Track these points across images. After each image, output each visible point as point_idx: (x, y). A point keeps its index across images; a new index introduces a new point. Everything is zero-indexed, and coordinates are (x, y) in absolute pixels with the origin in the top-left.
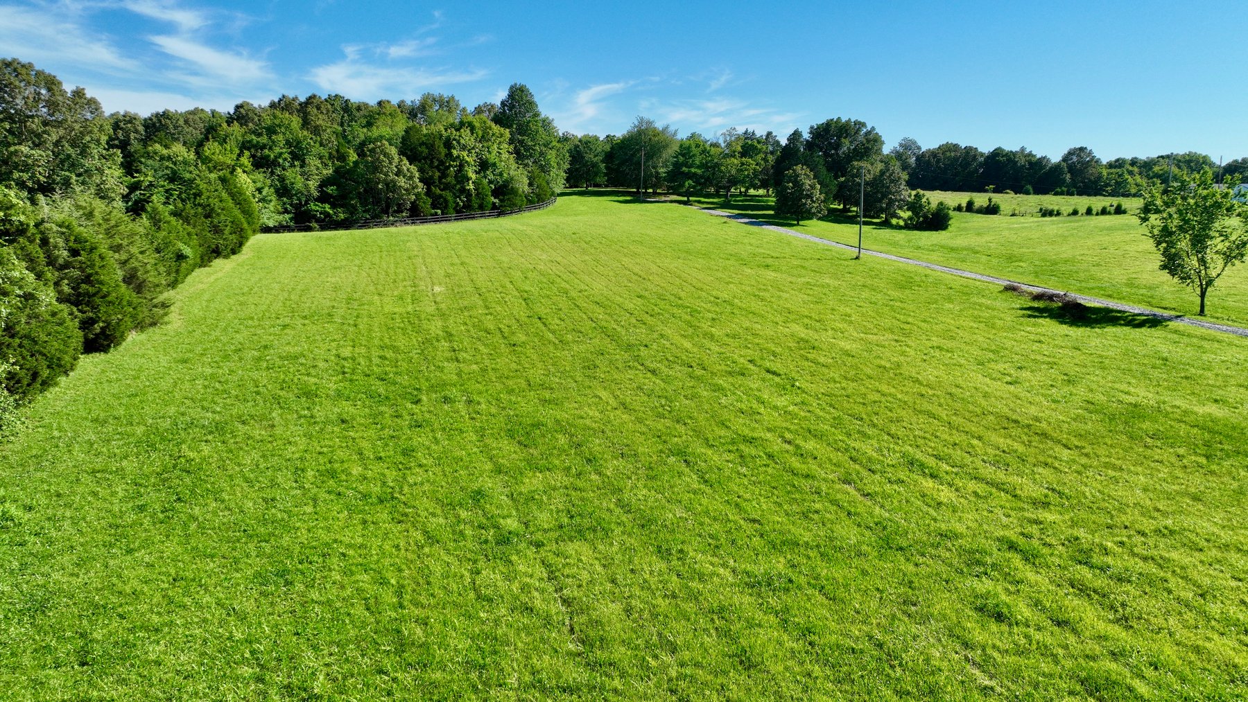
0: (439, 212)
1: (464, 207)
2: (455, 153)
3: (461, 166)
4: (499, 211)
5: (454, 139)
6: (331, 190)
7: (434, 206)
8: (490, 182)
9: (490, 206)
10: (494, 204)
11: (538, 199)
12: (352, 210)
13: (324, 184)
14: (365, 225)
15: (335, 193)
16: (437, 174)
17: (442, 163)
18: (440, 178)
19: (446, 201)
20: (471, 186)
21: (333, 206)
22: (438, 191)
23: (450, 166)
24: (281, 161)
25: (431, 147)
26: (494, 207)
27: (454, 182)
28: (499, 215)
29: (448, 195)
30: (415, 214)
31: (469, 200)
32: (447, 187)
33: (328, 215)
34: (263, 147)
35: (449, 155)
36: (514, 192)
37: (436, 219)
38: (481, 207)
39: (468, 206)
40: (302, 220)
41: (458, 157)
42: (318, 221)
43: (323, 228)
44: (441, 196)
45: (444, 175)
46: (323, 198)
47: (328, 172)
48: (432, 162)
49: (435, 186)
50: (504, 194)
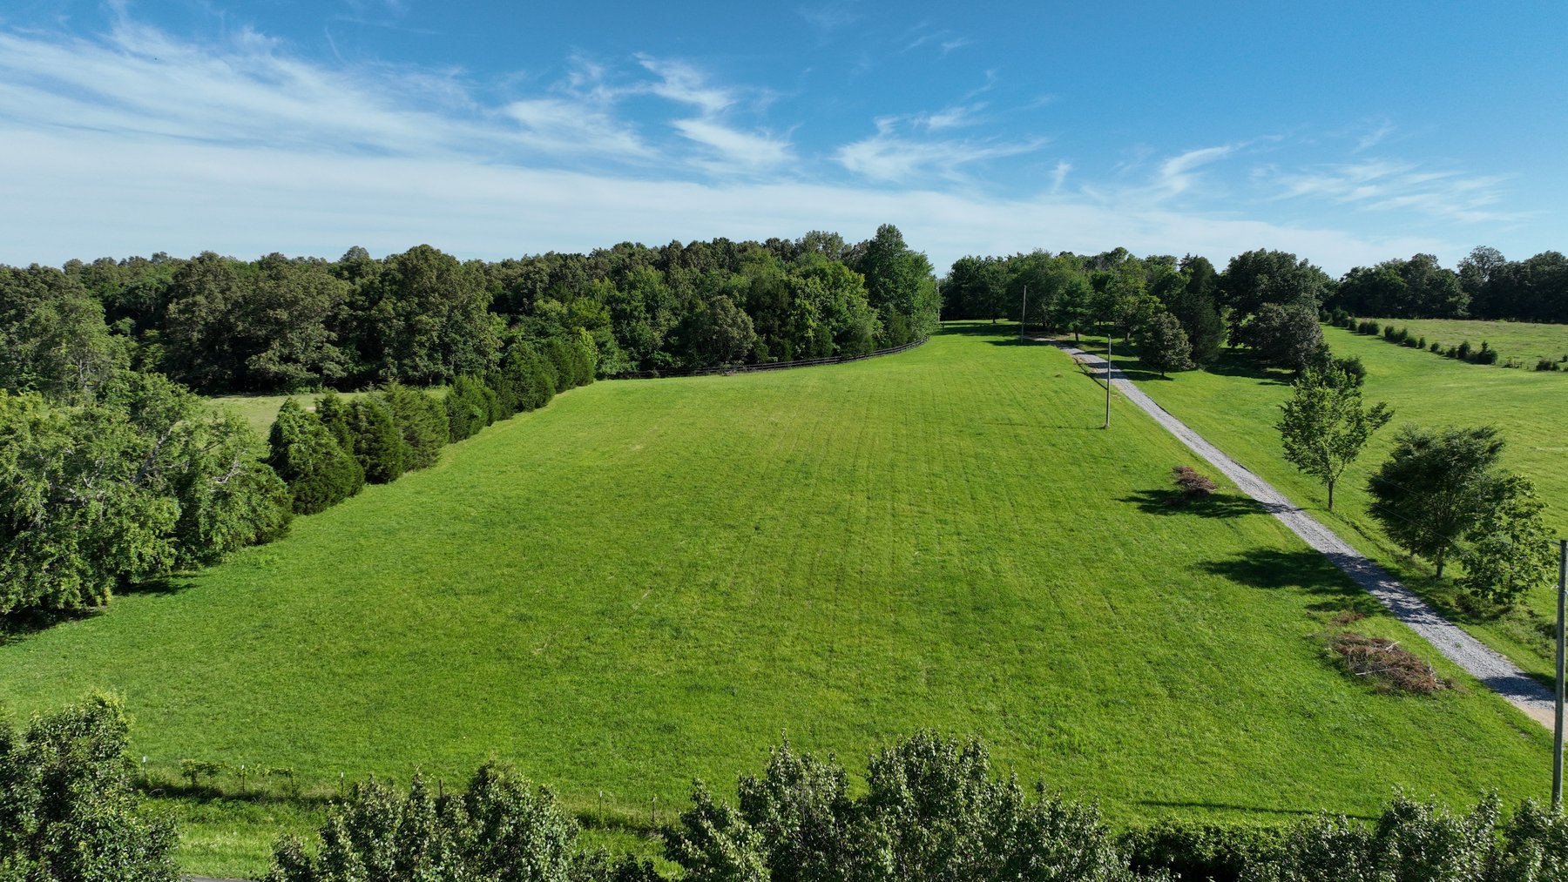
0: (776, 359)
1: (802, 353)
2: (798, 301)
3: (802, 316)
4: (839, 358)
5: (800, 288)
6: (673, 340)
7: (772, 353)
8: (834, 329)
9: (830, 352)
10: (835, 350)
11: (892, 342)
12: (690, 359)
13: (671, 332)
14: (702, 372)
15: (676, 343)
16: (777, 323)
17: (784, 311)
18: (780, 326)
19: (783, 348)
20: (811, 333)
21: (674, 355)
22: (777, 339)
23: (791, 315)
24: (636, 313)
25: (774, 297)
26: (835, 352)
27: (793, 330)
28: (840, 361)
29: (787, 343)
30: (752, 362)
31: (808, 348)
32: (786, 335)
33: (667, 363)
34: (623, 301)
35: (792, 304)
36: (858, 339)
37: (771, 366)
38: (820, 354)
39: (806, 353)
40: (646, 369)
41: (800, 306)
42: (658, 368)
43: (663, 376)
44: (779, 344)
45: (784, 324)
46: (666, 348)
47: (675, 323)
48: (774, 311)
49: (774, 335)
50: (847, 340)
